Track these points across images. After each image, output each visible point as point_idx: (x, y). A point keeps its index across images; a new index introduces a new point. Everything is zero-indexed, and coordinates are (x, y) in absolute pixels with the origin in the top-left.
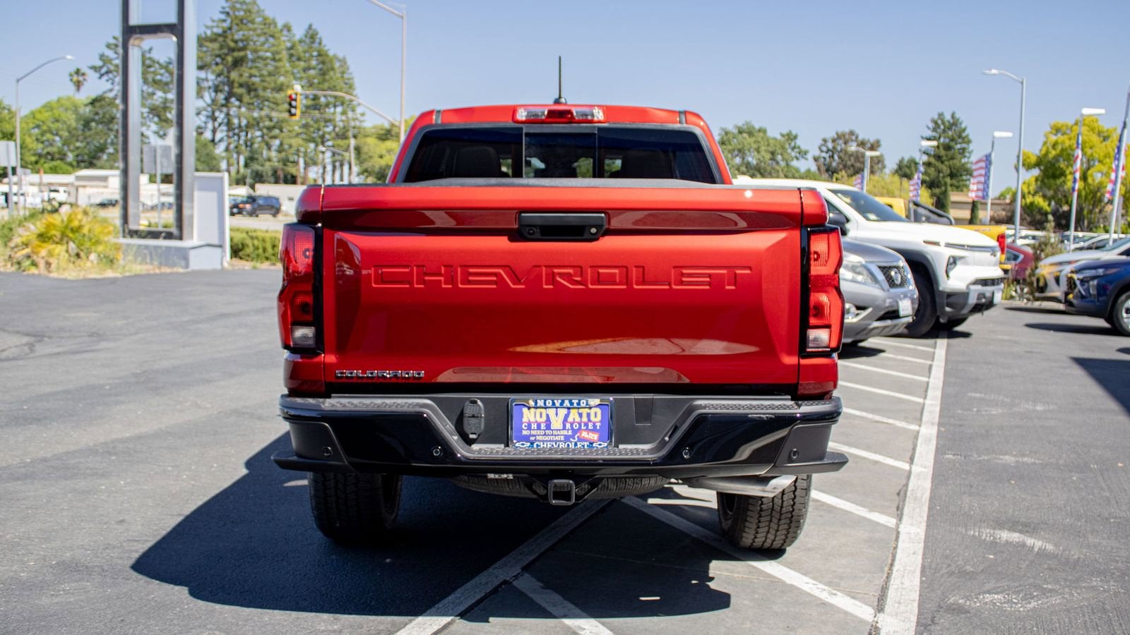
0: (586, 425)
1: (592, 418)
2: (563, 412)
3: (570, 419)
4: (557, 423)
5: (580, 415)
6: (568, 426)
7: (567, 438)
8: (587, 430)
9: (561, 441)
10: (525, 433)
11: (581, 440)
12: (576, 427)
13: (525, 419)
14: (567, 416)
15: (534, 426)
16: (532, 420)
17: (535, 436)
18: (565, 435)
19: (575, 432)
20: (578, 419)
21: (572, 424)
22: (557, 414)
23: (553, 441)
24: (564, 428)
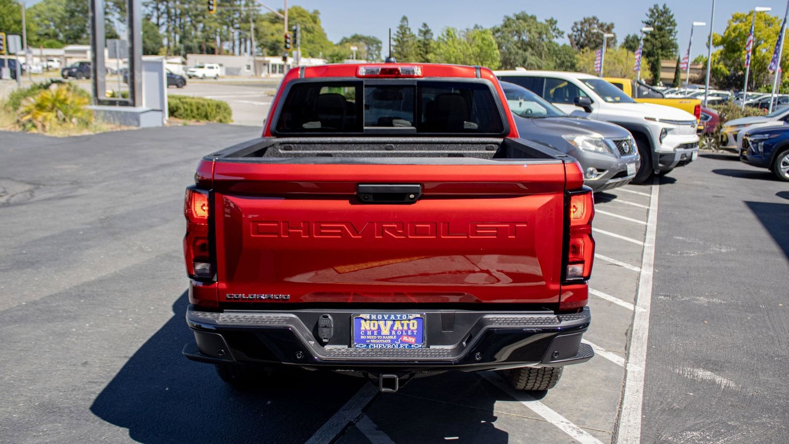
0: (406, 332)
1: (411, 327)
2: (389, 323)
3: (395, 328)
4: (385, 331)
5: (402, 325)
6: (393, 333)
7: (393, 341)
8: (407, 335)
9: (388, 343)
10: (362, 337)
11: (402, 342)
12: (399, 333)
13: (362, 328)
14: (392, 326)
15: (369, 333)
16: (368, 328)
17: (370, 340)
18: (391, 339)
19: (398, 337)
20: (400, 328)
21: (396, 332)
22: (385, 325)
23: (383, 343)
24: (391, 334)
